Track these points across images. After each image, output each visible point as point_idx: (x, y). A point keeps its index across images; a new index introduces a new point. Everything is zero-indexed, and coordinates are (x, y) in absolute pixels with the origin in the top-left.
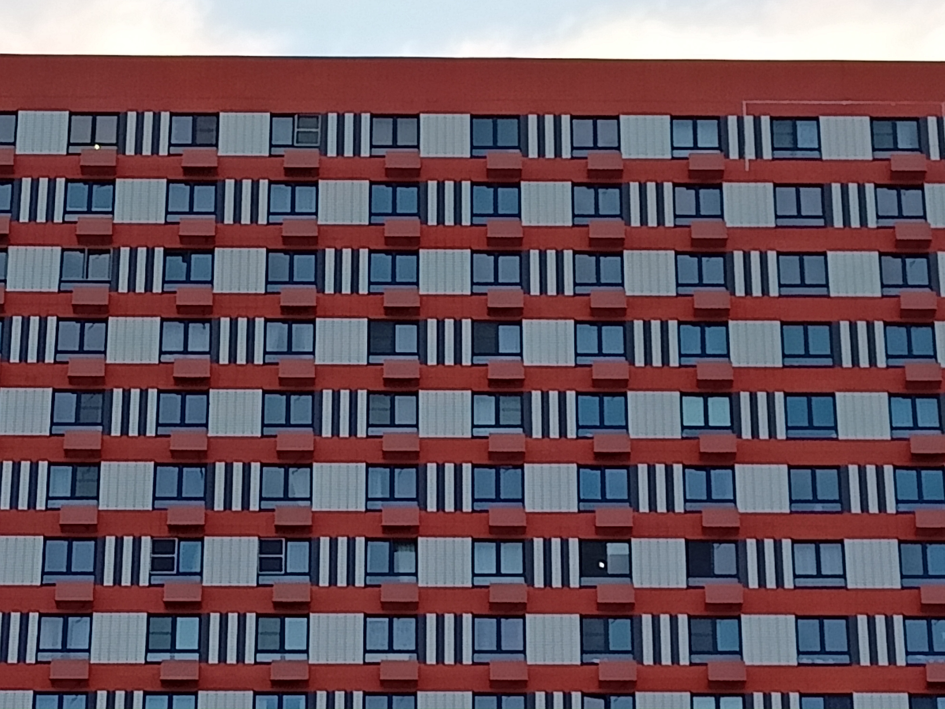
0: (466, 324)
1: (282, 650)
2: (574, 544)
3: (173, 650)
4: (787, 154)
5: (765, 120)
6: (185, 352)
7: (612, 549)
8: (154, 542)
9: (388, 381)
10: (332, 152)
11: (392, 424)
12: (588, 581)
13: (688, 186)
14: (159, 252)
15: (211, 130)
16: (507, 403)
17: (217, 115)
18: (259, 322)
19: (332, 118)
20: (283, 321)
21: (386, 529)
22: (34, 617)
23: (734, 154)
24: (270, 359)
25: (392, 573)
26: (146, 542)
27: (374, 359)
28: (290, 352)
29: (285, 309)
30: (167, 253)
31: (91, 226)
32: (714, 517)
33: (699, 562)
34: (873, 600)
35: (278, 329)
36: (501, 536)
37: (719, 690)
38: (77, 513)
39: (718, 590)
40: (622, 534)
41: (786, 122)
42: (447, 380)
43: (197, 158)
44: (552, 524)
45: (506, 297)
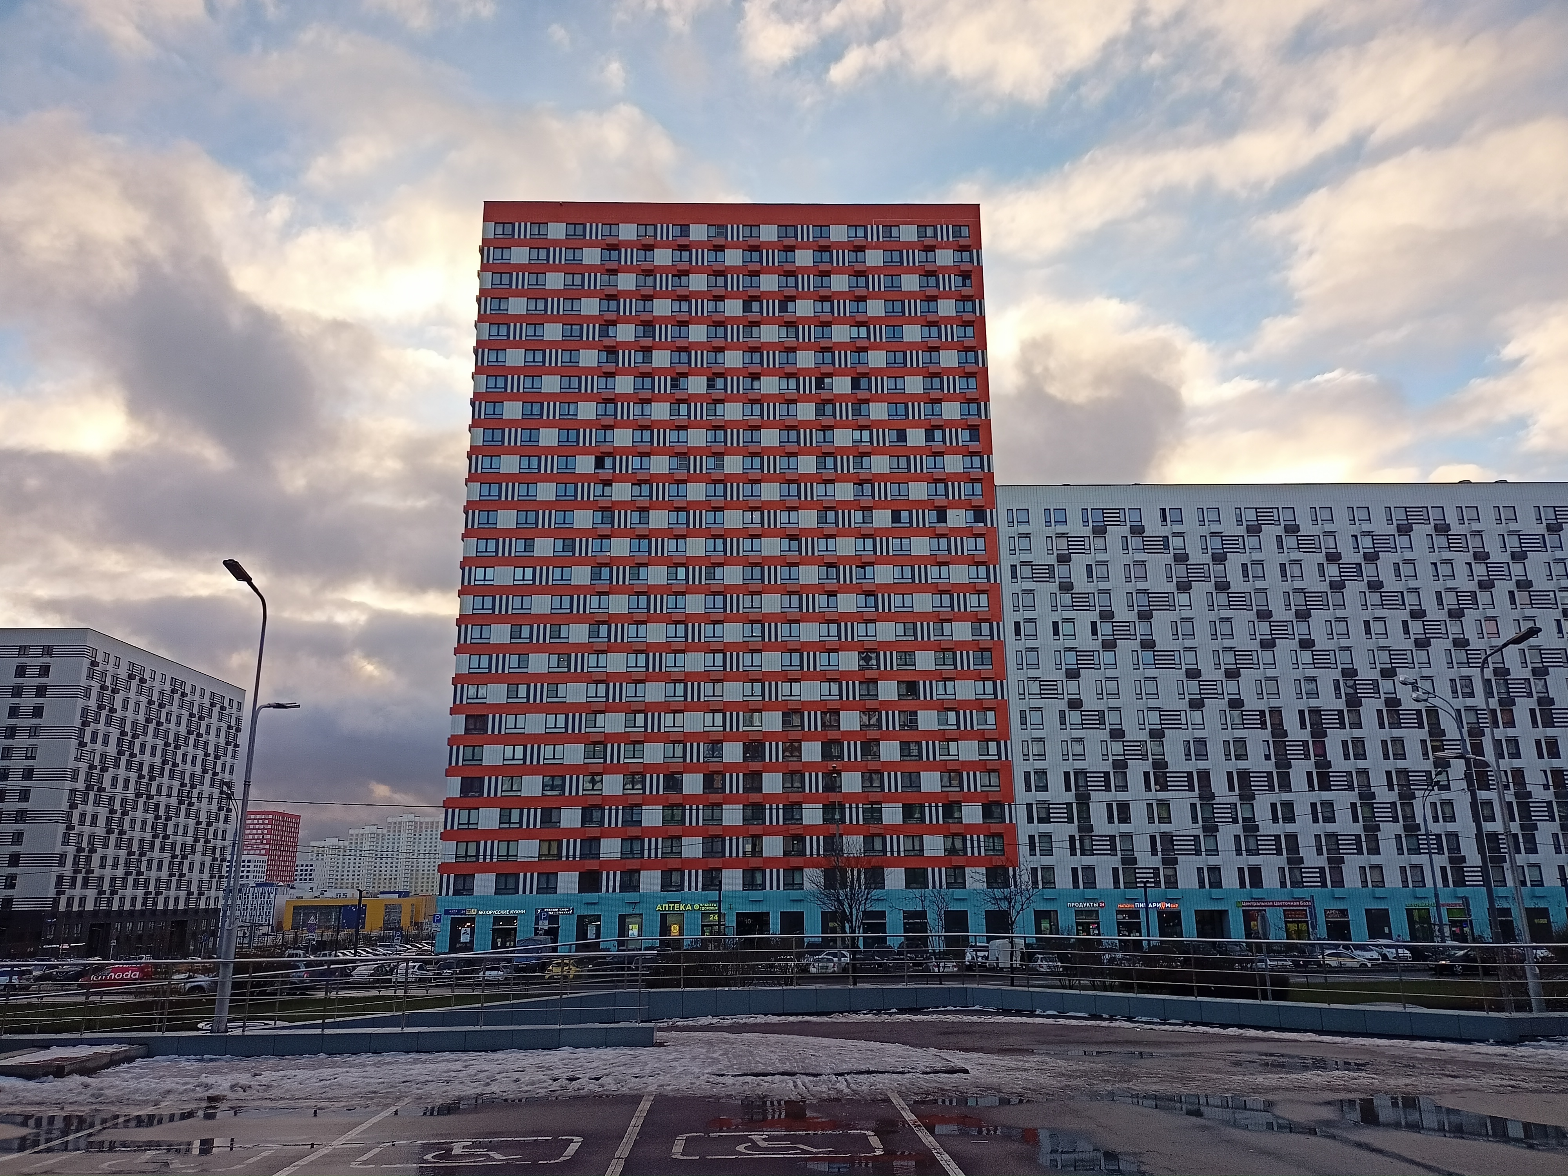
0: (777, 301)
1: (715, 415)
2: (813, 379)
3: (679, 415)
4: (888, 239)
5: (881, 227)
6: (680, 311)
7: (826, 380)
8: (672, 379)
9: (750, 322)
10: (729, 239)
11: (752, 337)
12: (818, 391)
13: (853, 251)
14: (670, 276)
15: (686, 231)
16: (791, 329)
17: (689, 225)
18: (705, 301)
19: (729, 226)
20: (714, 301)
21: (750, 374)
22: (632, 404)
23: (869, 239)
24: (709, 314)
25: (752, 389)
26: (669, 378)
27: (745, 314)
28: (716, 311)
29: (714, 296)
30: (673, 276)
31: (646, 266)
32: (861, 369)
33: (855, 385)
34: (914, 397)
35: (712, 303)
36: (789, 376)
37: (862, 428)
38: (645, 368)
39: (862, 394)
40: (830, 375)
41: (888, 227)
42: (770, 321)
43: (682, 241)
44: (806, 372)
45: (790, 292)
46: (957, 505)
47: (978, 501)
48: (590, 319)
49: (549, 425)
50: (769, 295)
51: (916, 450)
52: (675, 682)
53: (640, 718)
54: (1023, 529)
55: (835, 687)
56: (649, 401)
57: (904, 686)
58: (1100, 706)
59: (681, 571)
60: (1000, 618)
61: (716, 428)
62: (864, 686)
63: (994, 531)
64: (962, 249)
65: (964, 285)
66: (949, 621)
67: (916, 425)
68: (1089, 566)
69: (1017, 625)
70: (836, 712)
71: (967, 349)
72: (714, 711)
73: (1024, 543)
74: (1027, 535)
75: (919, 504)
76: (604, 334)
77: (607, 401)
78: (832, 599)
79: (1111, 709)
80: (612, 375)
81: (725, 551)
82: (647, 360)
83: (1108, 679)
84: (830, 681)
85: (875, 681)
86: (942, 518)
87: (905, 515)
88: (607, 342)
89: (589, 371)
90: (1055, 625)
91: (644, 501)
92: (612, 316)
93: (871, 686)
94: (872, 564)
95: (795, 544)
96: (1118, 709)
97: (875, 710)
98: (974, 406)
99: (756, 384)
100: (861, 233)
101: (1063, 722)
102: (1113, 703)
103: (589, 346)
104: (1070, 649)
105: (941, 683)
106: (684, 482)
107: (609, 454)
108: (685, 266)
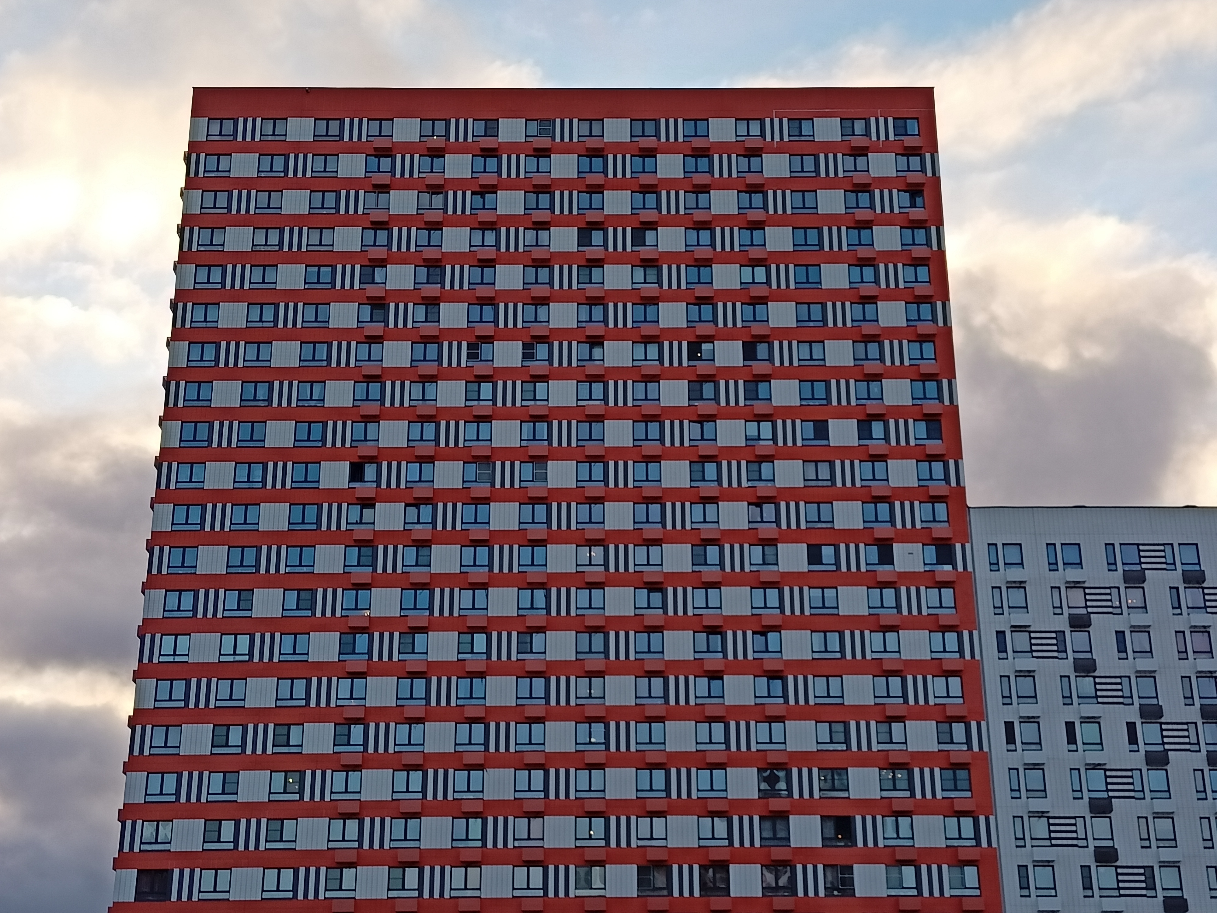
0: (629, 230)
1: (535, 399)
2: (685, 344)
3: (479, 400)
4: (797, 138)
5: (785, 120)
6: (483, 245)
7: (705, 347)
8: (469, 345)
9: (588, 260)
10: (558, 139)
11: (591, 283)
12: (692, 363)
13: (745, 156)
14: (468, 193)
15: (494, 128)
16: (649, 271)
17: (498, 120)
18: (521, 229)
19: (558, 121)
20: (534, 229)
21: (588, 337)
22: (407, 383)
23: (768, 139)
24: (527, 249)
25: (591, 359)
26: (464, 344)
27: (581, 249)
28: (537, 245)
29: (535, 223)
30: (473, 193)
31: (434, 179)
32: (757, 329)
33: (749, 353)
34: (840, 372)
35: (531, 234)
36: (647, 340)
37: (759, 418)
38: (429, 329)
39: (759, 367)
40: (710, 339)
41: (796, 121)
42: (619, 259)
43: (488, 143)
44: (674, 334)
45: (649, 215)
46: (908, 536)
47: (941, 530)
48: (347, 257)
49: (282, 415)
50: (618, 220)
51: (844, 452)
52: (468, 816)
53: (412, 874)
54: (1015, 574)
55: (721, 825)
56: (433, 379)
57: (830, 824)
58: (1148, 858)
59: (480, 640)
60: (981, 715)
61: (536, 419)
62: (768, 825)
63: (968, 577)
64: (909, 152)
65: (913, 205)
66: (900, 719)
67: (843, 414)
68: (1120, 634)
69: (1009, 726)
70: (722, 866)
71: (920, 300)
72: (529, 864)
73: (1017, 597)
74: (1020, 585)
75: (850, 535)
76: (368, 279)
77: (370, 379)
78: (716, 683)
79: (1164, 865)
80: (377, 339)
81: (548, 608)
82: (432, 316)
83: (1158, 816)
84: (713, 814)
85: (783, 816)
86: (886, 557)
87: (827, 552)
88: (372, 291)
89: (344, 334)
90: (1070, 726)
91: (422, 531)
92: (380, 253)
93: (779, 825)
94: (777, 629)
95: (656, 597)
96: (1175, 865)
97: (785, 863)
98: (931, 386)
99: (597, 353)
100: (755, 128)
101: (1087, 885)
102: (1167, 855)
103: (345, 297)
104: (1095, 767)
105: (890, 821)
106: (486, 501)
107: (372, 459)
108: (490, 179)
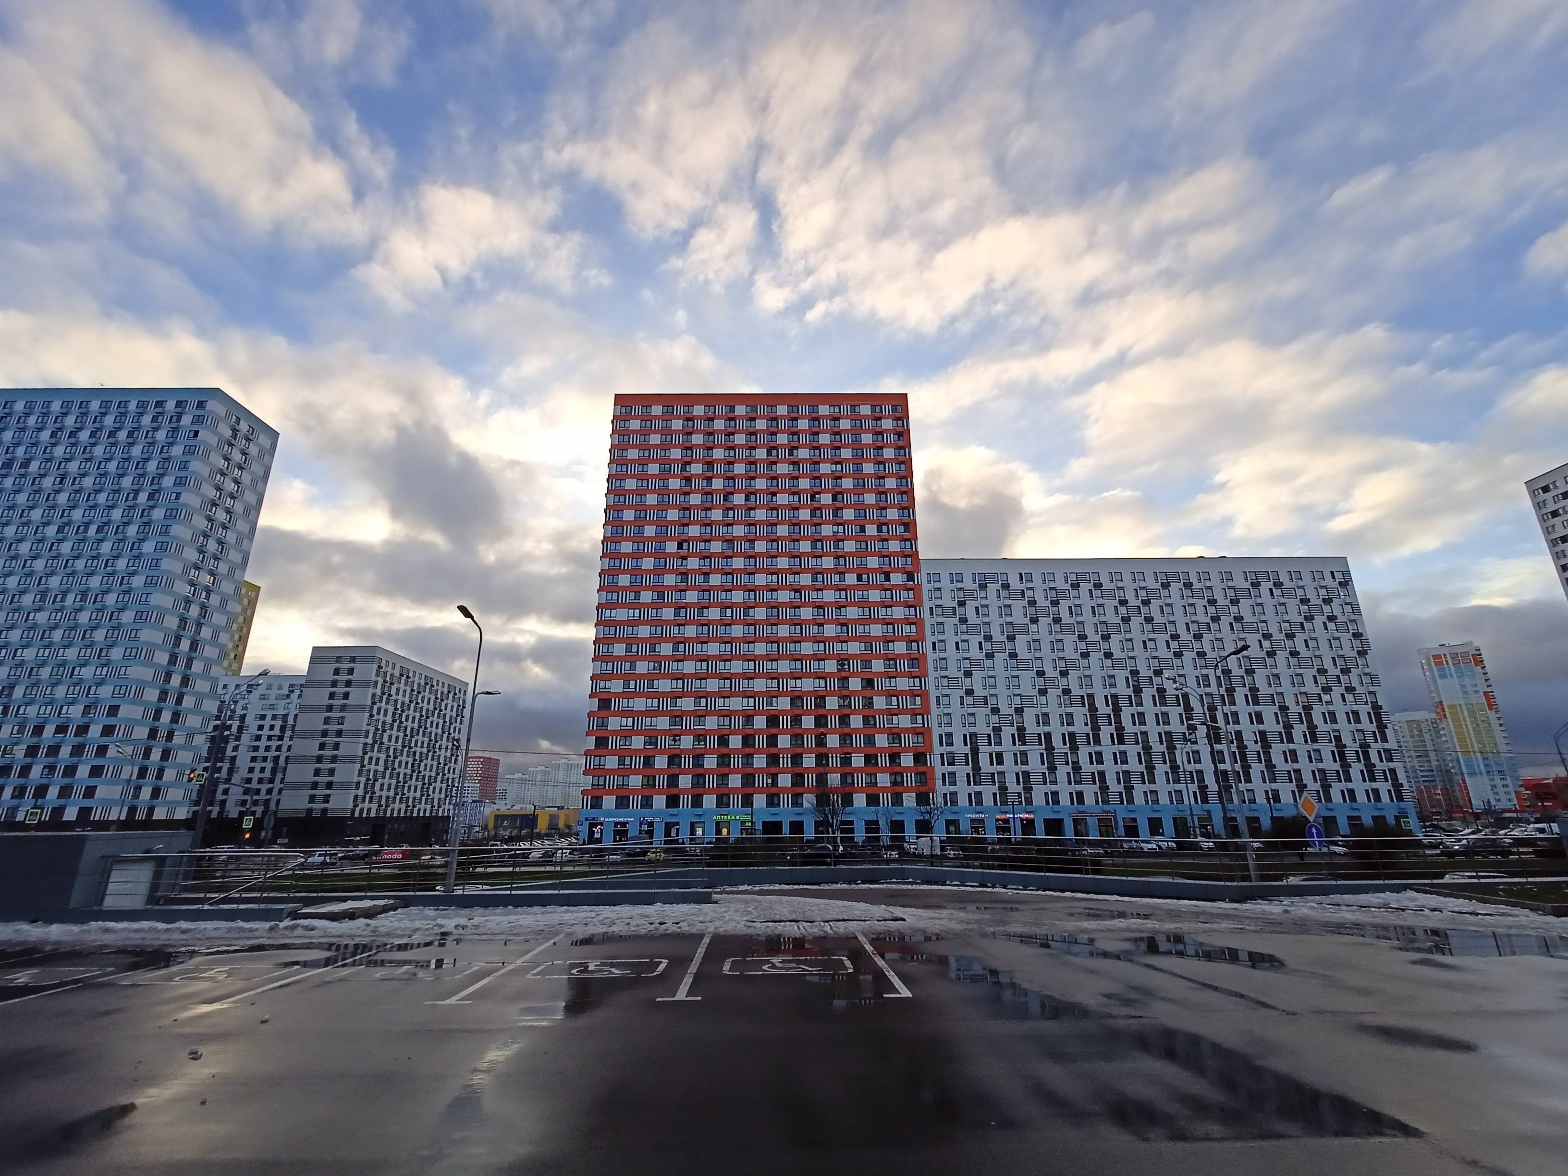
0: (787, 450)
1: (750, 517)
2: (809, 495)
3: (728, 517)
4: (853, 413)
5: (849, 406)
6: (729, 456)
7: (817, 496)
8: (724, 495)
9: (771, 462)
10: (759, 413)
11: (772, 471)
12: (812, 503)
13: (833, 420)
14: (723, 435)
15: (733, 409)
16: (795, 466)
17: (735, 406)
18: (744, 450)
19: (759, 406)
20: (749, 449)
21: (771, 492)
22: (700, 511)
23: (842, 413)
24: (746, 457)
25: (772, 501)
26: (722, 495)
27: (768, 457)
28: (750, 456)
29: (749, 447)
30: (725, 435)
31: (709, 430)
32: (837, 489)
33: (834, 499)
34: (870, 506)
35: (748, 451)
36: (794, 493)
37: (838, 524)
38: (708, 489)
39: (838, 504)
40: (819, 493)
41: (853, 407)
42: (783, 461)
43: (731, 415)
44: (805, 491)
45: (795, 444)
46: (897, 570)
47: (909, 568)
48: (675, 461)
49: (651, 523)
50: (783, 446)
51: (872, 537)
52: (724, 679)
53: (703, 700)
54: (937, 585)
55: (822, 682)
56: (710, 509)
57: (865, 681)
58: (985, 693)
59: (729, 611)
60: (923, 639)
61: (750, 525)
62: (841, 682)
63: (919, 586)
64: (897, 419)
65: (899, 440)
66: (892, 641)
67: (871, 522)
68: (977, 608)
69: (934, 643)
70: (823, 698)
71: (901, 478)
72: (748, 697)
73: (938, 594)
74: (939, 589)
75: (873, 570)
76: (684, 469)
77: (685, 509)
78: (821, 628)
79: (991, 695)
80: (688, 494)
81: (755, 599)
82: (709, 484)
83: (990, 677)
84: (819, 678)
85: (847, 678)
86: (888, 579)
87: (865, 576)
88: (685, 474)
89: (674, 491)
90: (957, 643)
91: (706, 569)
92: (688, 459)
93: (845, 682)
94: (845, 607)
95: (798, 594)
96: (996, 695)
97: (847, 696)
98: (906, 511)
99: (774, 499)
100: (837, 410)
101: (962, 704)
102: (992, 692)
103: (675, 476)
104: (966, 659)
105: (887, 680)
106: (731, 557)
107: (686, 541)
108: (732, 430)
